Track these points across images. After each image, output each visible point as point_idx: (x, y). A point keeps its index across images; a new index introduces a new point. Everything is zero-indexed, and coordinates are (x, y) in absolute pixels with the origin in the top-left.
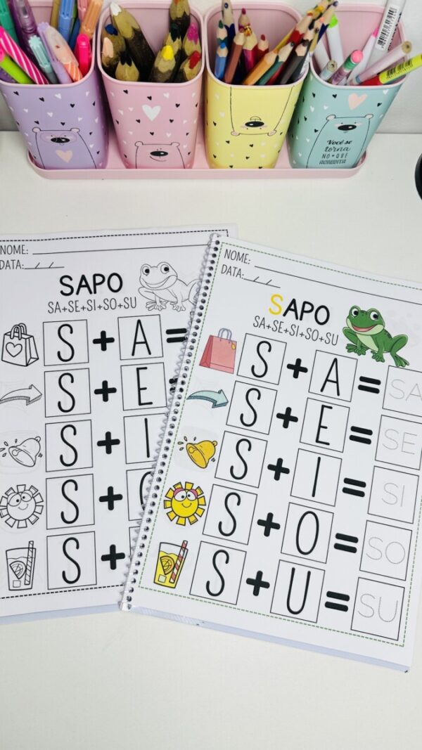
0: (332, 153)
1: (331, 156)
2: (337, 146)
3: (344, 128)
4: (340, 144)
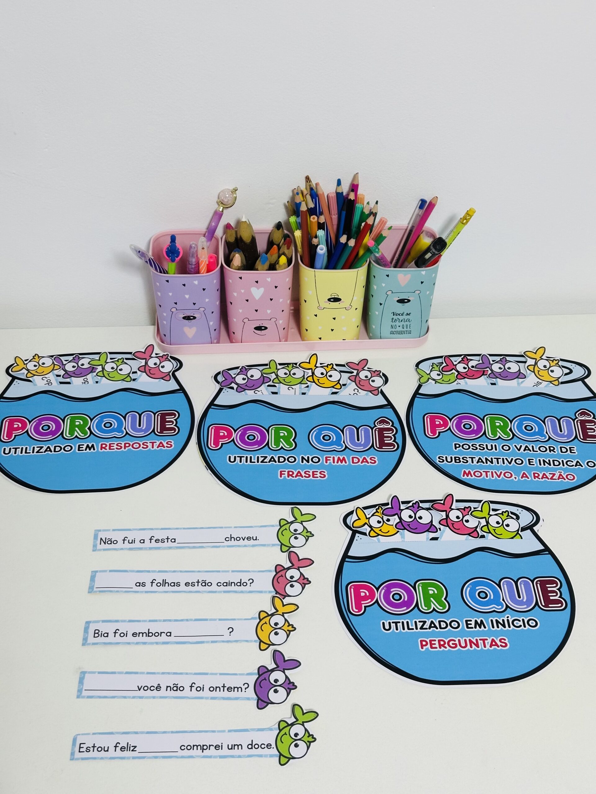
1: (397, 327)
4: (402, 315)
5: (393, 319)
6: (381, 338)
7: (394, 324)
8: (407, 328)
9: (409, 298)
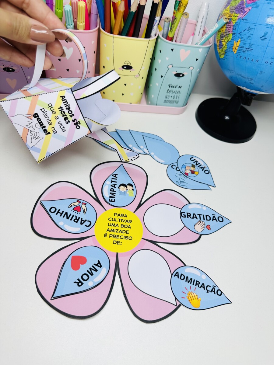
0: (171, 94)
1: (170, 97)
2: (174, 89)
3: (178, 75)
5: (168, 90)
6: (157, 105)
7: (168, 94)
8: (176, 98)
9: (184, 73)
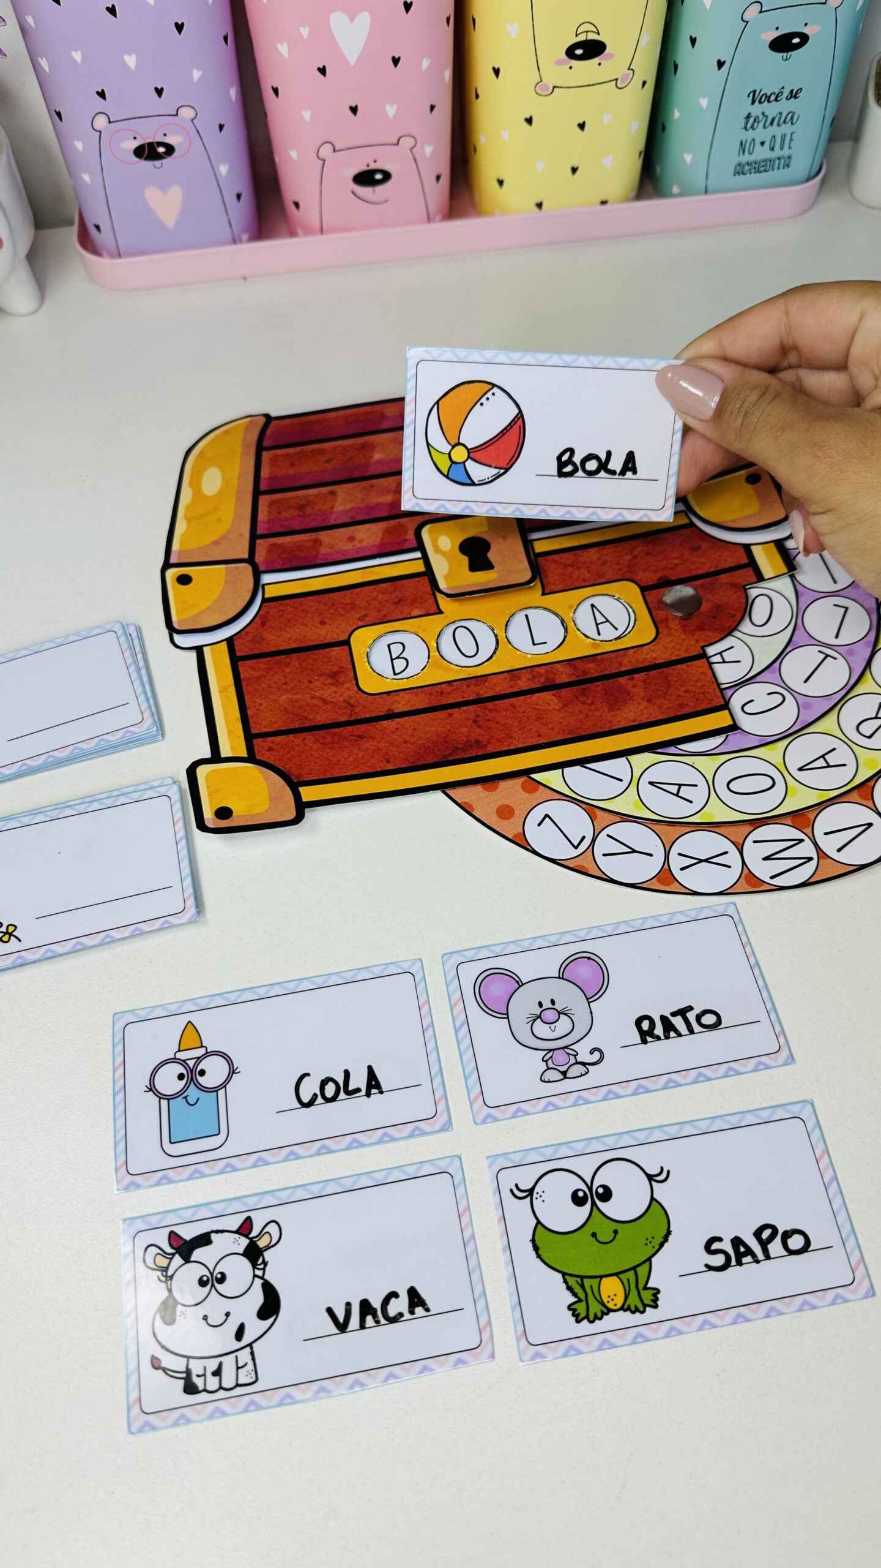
1: (758, 145)
3: (783, 44)
4: (776, 100)
6: (705, 191)
8: (782, 148)
